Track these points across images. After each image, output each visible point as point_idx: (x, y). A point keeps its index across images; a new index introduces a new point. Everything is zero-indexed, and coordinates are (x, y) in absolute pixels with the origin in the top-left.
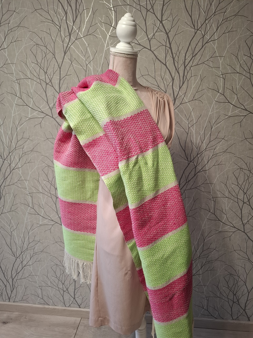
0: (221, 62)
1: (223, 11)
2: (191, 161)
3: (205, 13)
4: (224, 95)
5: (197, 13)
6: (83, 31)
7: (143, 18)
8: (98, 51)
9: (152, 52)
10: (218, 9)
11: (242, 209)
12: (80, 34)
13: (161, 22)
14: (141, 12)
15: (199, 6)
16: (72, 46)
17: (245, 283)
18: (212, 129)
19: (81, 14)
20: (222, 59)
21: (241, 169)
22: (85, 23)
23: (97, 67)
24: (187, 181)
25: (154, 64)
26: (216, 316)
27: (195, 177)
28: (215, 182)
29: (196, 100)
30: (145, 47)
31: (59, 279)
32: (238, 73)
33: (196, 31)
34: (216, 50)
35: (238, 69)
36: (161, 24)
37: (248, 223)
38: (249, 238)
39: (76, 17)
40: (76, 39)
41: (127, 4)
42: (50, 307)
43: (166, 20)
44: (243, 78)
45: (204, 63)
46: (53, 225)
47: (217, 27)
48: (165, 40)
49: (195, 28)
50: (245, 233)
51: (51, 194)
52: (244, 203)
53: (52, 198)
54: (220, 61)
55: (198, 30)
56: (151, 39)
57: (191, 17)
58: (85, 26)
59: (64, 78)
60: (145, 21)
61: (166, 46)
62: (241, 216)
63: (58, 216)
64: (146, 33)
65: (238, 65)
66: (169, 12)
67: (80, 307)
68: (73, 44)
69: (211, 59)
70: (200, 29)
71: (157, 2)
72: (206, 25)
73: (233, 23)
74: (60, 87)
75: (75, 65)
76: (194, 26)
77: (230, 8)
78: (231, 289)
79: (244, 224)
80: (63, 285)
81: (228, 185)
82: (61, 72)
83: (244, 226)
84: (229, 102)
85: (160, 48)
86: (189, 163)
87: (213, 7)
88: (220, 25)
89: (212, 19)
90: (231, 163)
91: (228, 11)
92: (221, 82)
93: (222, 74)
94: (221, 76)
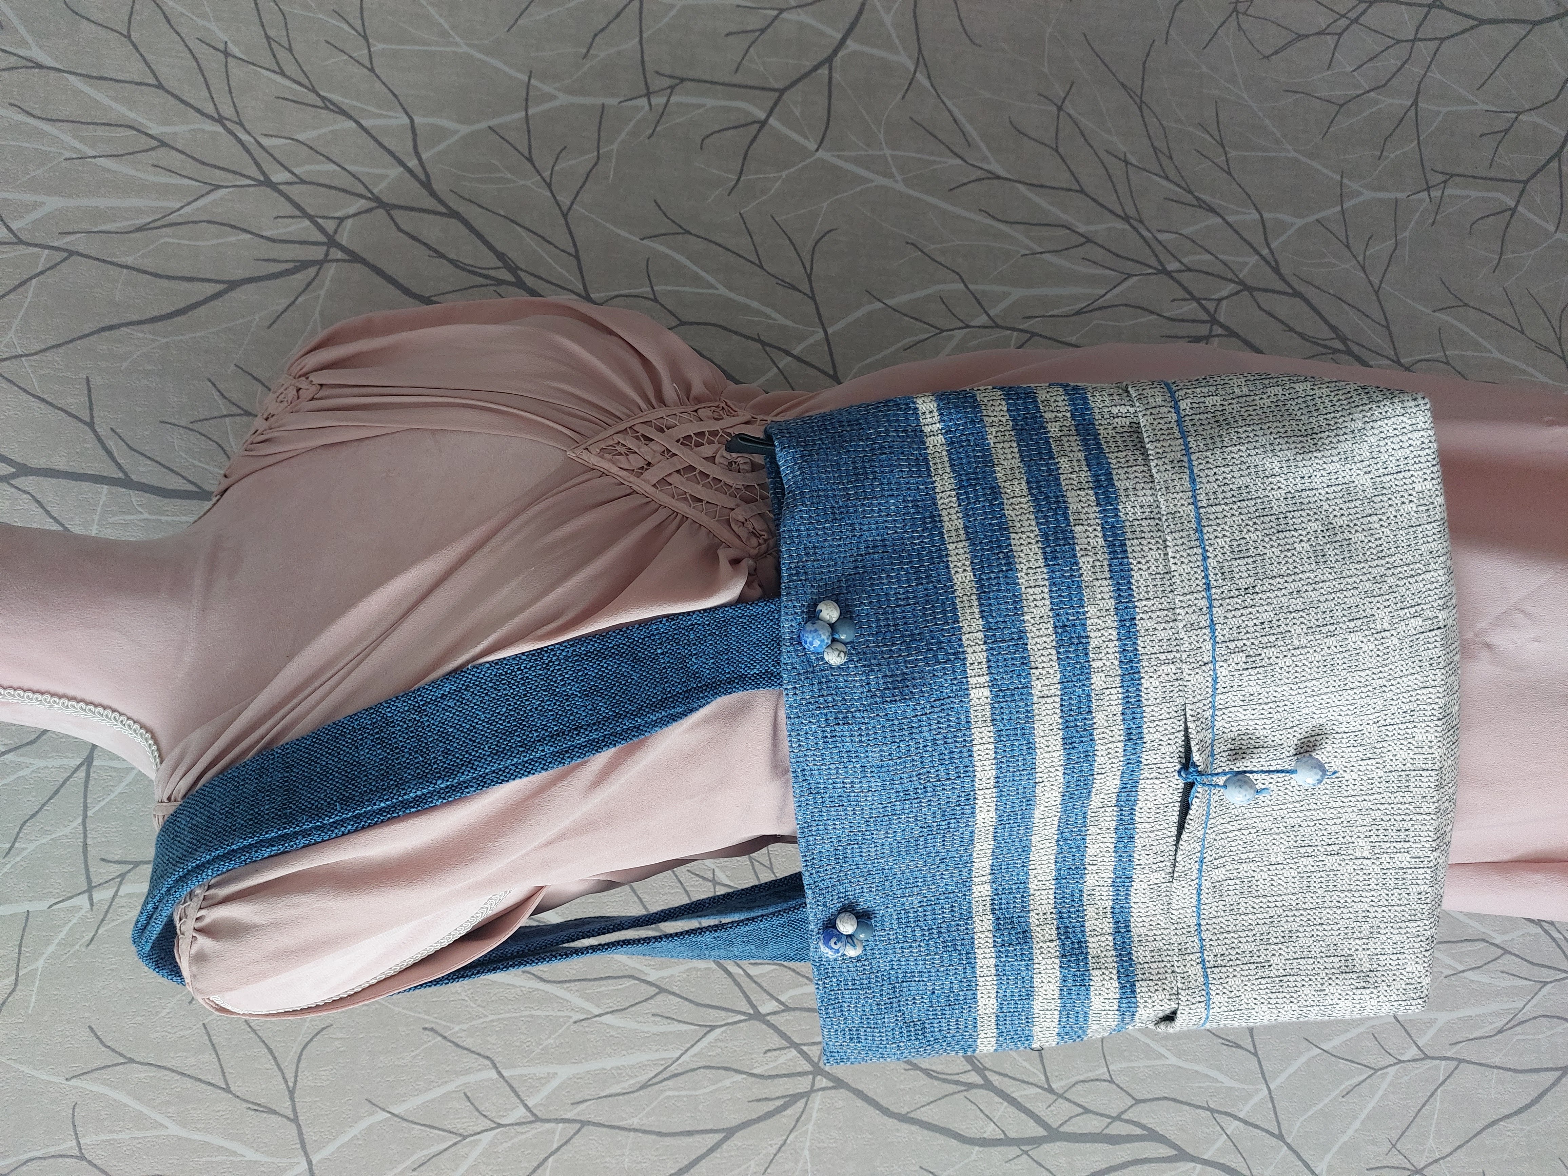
0: (564, 99)
1: (214, 63)
2: (1206, 317)
3: (219, 187)
4: (782, 92)
5: (212, 241)
10: (199, 98)
11: (1475, 19)
18: (998, 177)
20: (547, 88)
24: (1341, 346)
27: (1309, 292)
28: (1331, 174)
29: (809, 276)
33: (340, 255)
34: (484, 125)
45: (565, 209)
47: (327, 108)
49: (320, 263)
54: (556, 104)
55: (332, 242)
57: (233, 285)
62: (1515, 27)
69: (544, 159)
70: (330, 226)
72: (303, 182)
73: (306, 6)
76: (305, 265)
77: (200, 22)
81: (1341, 93)
84: (829, 60)
86: (1220, 331)
87: (184, 130)
88: (314, 90)
89: (265, 142)
90: (1205, 69)
91: (217, 31)
92: (699, 106)
93: (648, 95)
94: (658, 101)
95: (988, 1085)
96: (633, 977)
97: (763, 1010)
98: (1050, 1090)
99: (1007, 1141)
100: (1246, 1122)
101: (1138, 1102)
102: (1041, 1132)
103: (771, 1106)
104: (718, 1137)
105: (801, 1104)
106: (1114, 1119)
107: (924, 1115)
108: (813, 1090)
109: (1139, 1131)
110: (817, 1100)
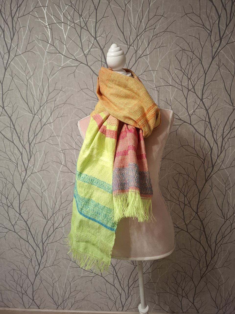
0: (154, 76)
1: (153, 27)
3: (136, 30)
5: (128, 29)
6: (21, 48)
7: (78, 34)
8: (37, 67)
9: (89, 67)
10: (148, 26)
11: (184, 211)
12: (18, 51)
13: (95, 38)
14: (75, 29)
15: (130, 23)
16: (12, 63)
17: (192, 278)
19: (18, 32)
20: (155, 73)
21: (180, 174)
22: (23, 41)
23: (38, 82)
25: (92, 79)
26: (167, 310)
30: (82, 63)
31: (17, 282)
32: (171, 85)
34: (149, 65)
35: (170, 81)
36: (95, 41)
37: (190, 223)
38: (192, 237)
39: (14, 35)
40: (15, 56)
41: (61, 22)
42: (11, 309)
43: (100, 36)
44: (176, 90)
46: (7, 232)
47: (149, 43)
48: (101, 56)
49: (127, 44)
50: (188, 233)
51: (2, 203)
52: (185, 205)
53: (3, 207)
54: (153, 74)
55: (130, 46)
56: (87, 55)
57: (123, 33)
58: (23, 43)
59: (7, 93)
60: (80, 37)
61: (101, 61)
62: (183, 217)
63: (11, 224)
64: (82, 49)
65: (170, 78)
66: (102, 29)
67: (39, 308)
68: (12, 60)
69: (145, 73)
70: (132, 45)
71: (90, 20)
72: (138, 41)
73: (163, 39)
74: (4, 102)
75: (16, 81)
76: (127, 42)
77: (159, 25)
78: (179, 285)
79: (187, 225)
80: (21, 288)
81: (169, 189)
82: (3, 88)
83: (187, 226)
85: (96, 63)
87: (143, 24)
88: (151, 41)
89: (143, 35)
90: (170, 168)
91: (158, 27)
92: (155, 94)
93: (156, 87)
94: (155, 89)
95: (35, 136)
96: (43, 91)
97: (41, 108)
98: (35, 144)
99: (29, 138)
100: (33, 169)
101: (34, 155)
102: (30, 143)
103: (31, 109)
104: (27, 103)
105: (31, 113)
106: (32, 152)
107: (31, 128)
108: (33, 114)
109: (31, 155)
110: (32, 115)
